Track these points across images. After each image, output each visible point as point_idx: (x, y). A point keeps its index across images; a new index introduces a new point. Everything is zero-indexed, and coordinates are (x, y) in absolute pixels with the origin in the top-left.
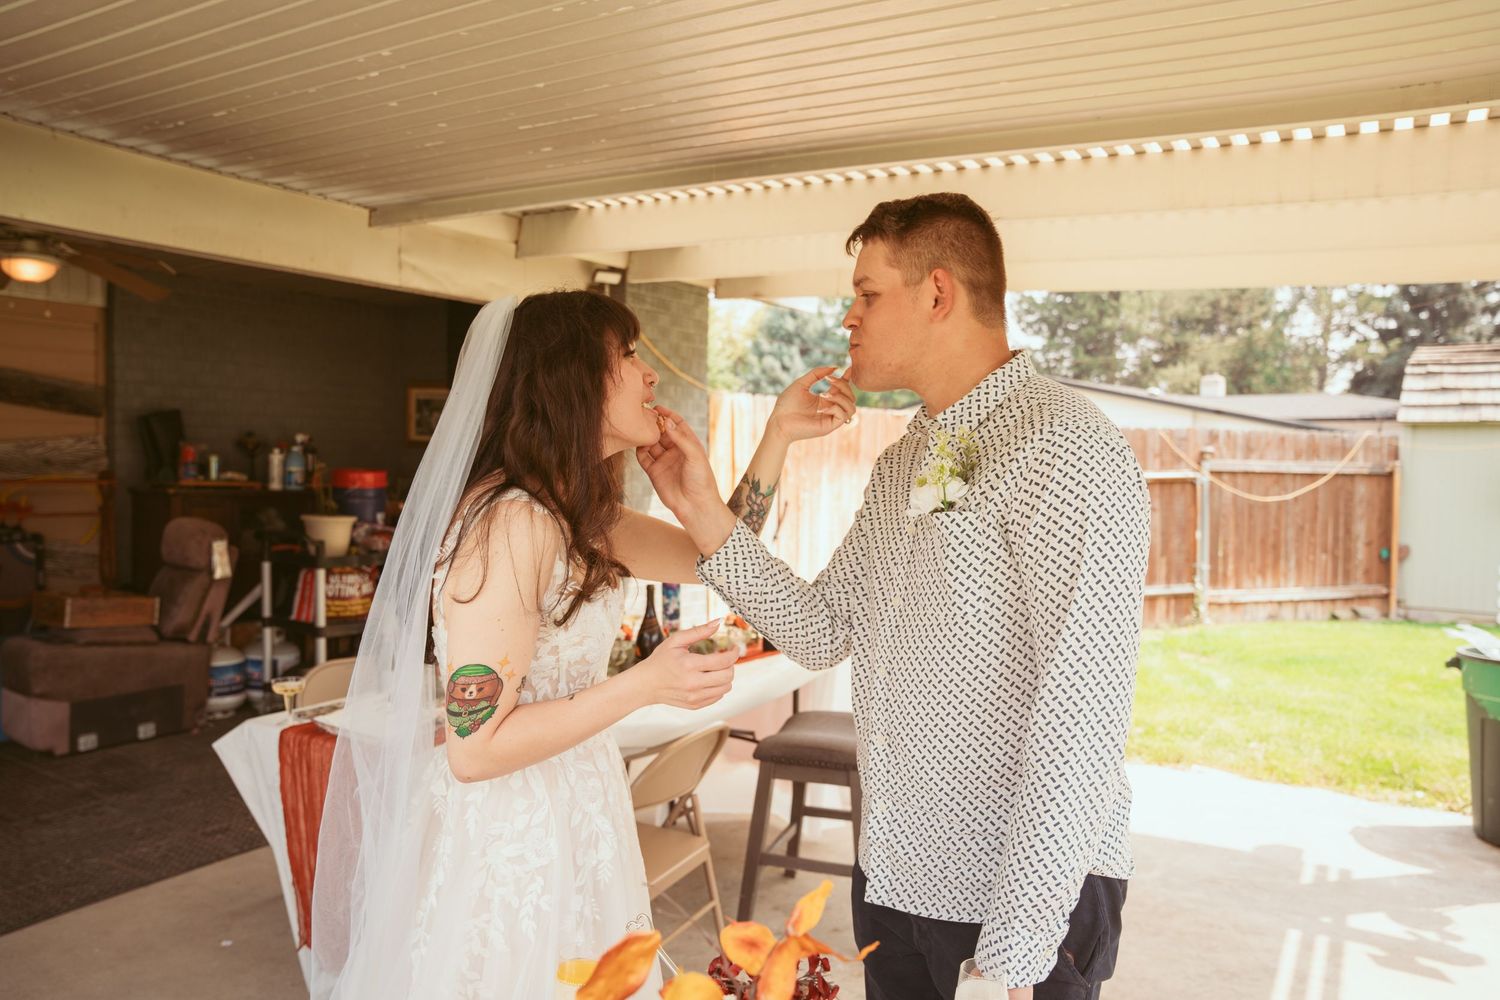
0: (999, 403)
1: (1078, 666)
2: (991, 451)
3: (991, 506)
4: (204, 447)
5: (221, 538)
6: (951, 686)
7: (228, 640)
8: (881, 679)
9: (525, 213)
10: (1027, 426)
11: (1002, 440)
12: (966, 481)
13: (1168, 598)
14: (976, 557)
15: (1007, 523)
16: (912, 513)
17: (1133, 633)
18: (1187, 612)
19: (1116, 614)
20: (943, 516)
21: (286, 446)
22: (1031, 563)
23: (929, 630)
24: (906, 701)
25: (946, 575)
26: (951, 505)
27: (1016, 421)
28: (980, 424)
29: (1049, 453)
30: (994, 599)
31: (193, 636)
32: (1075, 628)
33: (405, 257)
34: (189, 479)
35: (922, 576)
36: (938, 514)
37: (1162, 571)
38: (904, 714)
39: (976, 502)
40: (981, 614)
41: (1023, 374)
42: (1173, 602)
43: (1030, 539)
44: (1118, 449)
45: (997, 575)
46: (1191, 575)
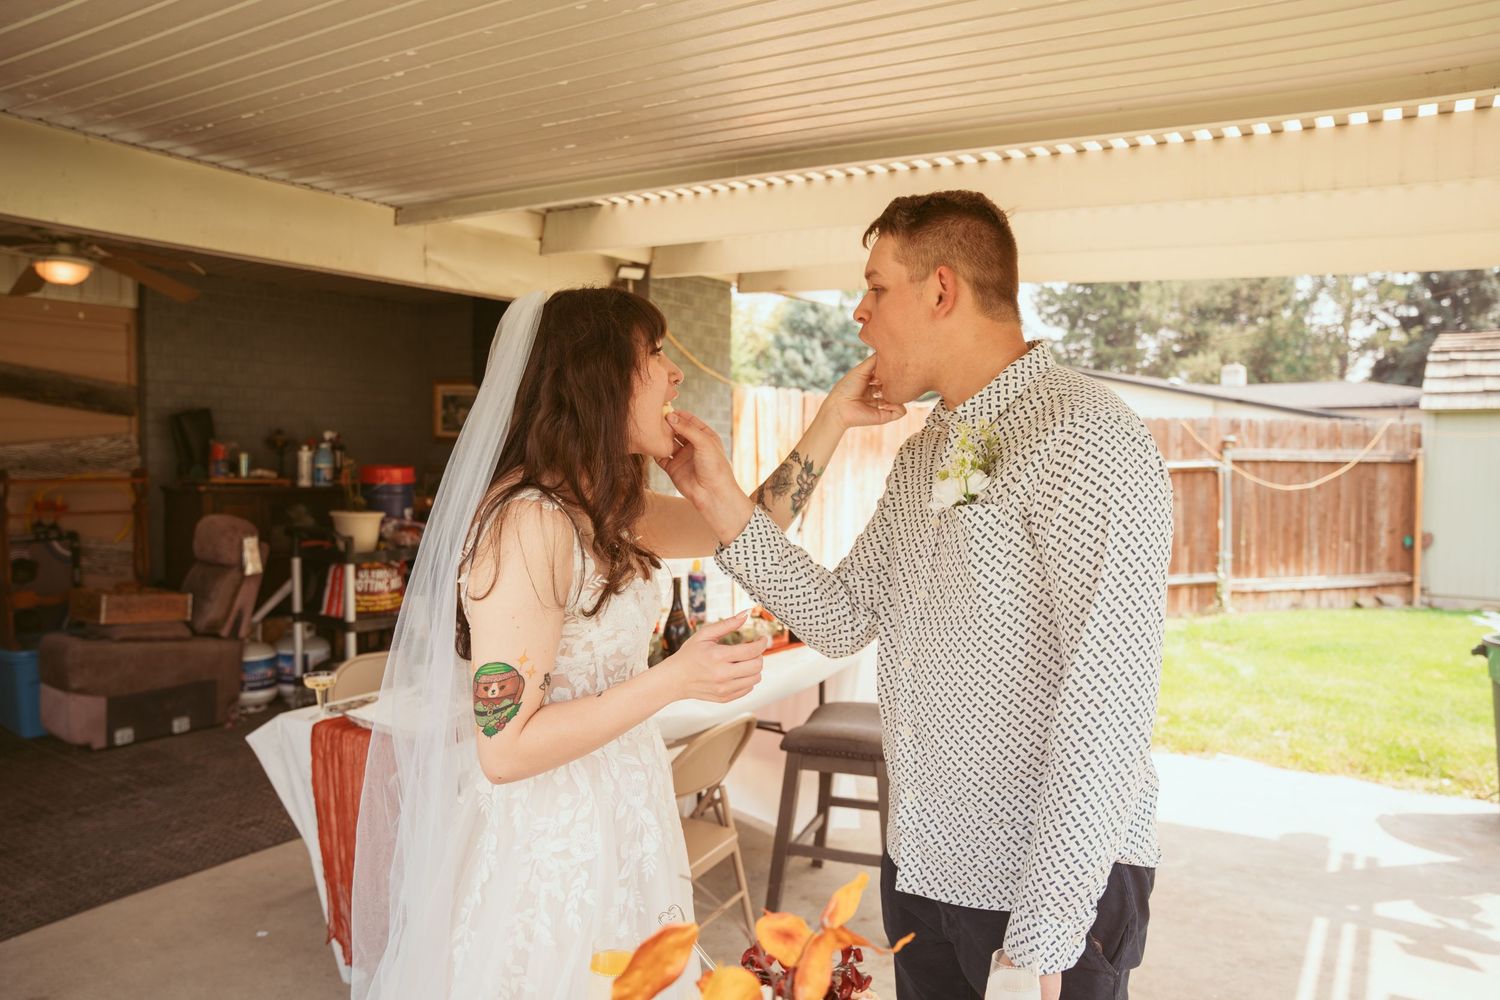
0: (1018, 395)
1: (1103, 657)
2: (1012, 443)
3: (1013, 498)
4: (234, 445)
5: (252, 535)
6: (977, 678)
7: (259, 636)
8: (906, 670)
9: (549, 210)
10: (1048, 418)
11: (1023, 432)
12: (988, 473)
13: (1191, 587)
14: (999, 549)
15: (1030, 515)
16: (935, 507)
17: (1157, 623)
18: (1210, 601)
19: (1140, 604)
20: (964, 509)
21: (314, 443)
22: (1054, 554)
23: (955, 622)
24: (933, 693)
25: (970, 568)
26: (973, 498)
27: (1036, 412)
28: (1000, 415)
29: (1070, 444)
30: (1018, 591)
31: (225, 632)
32: (1099, 619)
33: (430, 255)
34: (220, 477)
35: (948, 569)
36: (961, 507)
37: (1184, 560)
38: (931, 705)
39: (999, 494)
40: (1006, 606)
41: (1042, 365)
42: (1195, 591)
43: (1053, 531)
44: (1139, 439)
45: (1021, 566)
46: (1215, 563)
